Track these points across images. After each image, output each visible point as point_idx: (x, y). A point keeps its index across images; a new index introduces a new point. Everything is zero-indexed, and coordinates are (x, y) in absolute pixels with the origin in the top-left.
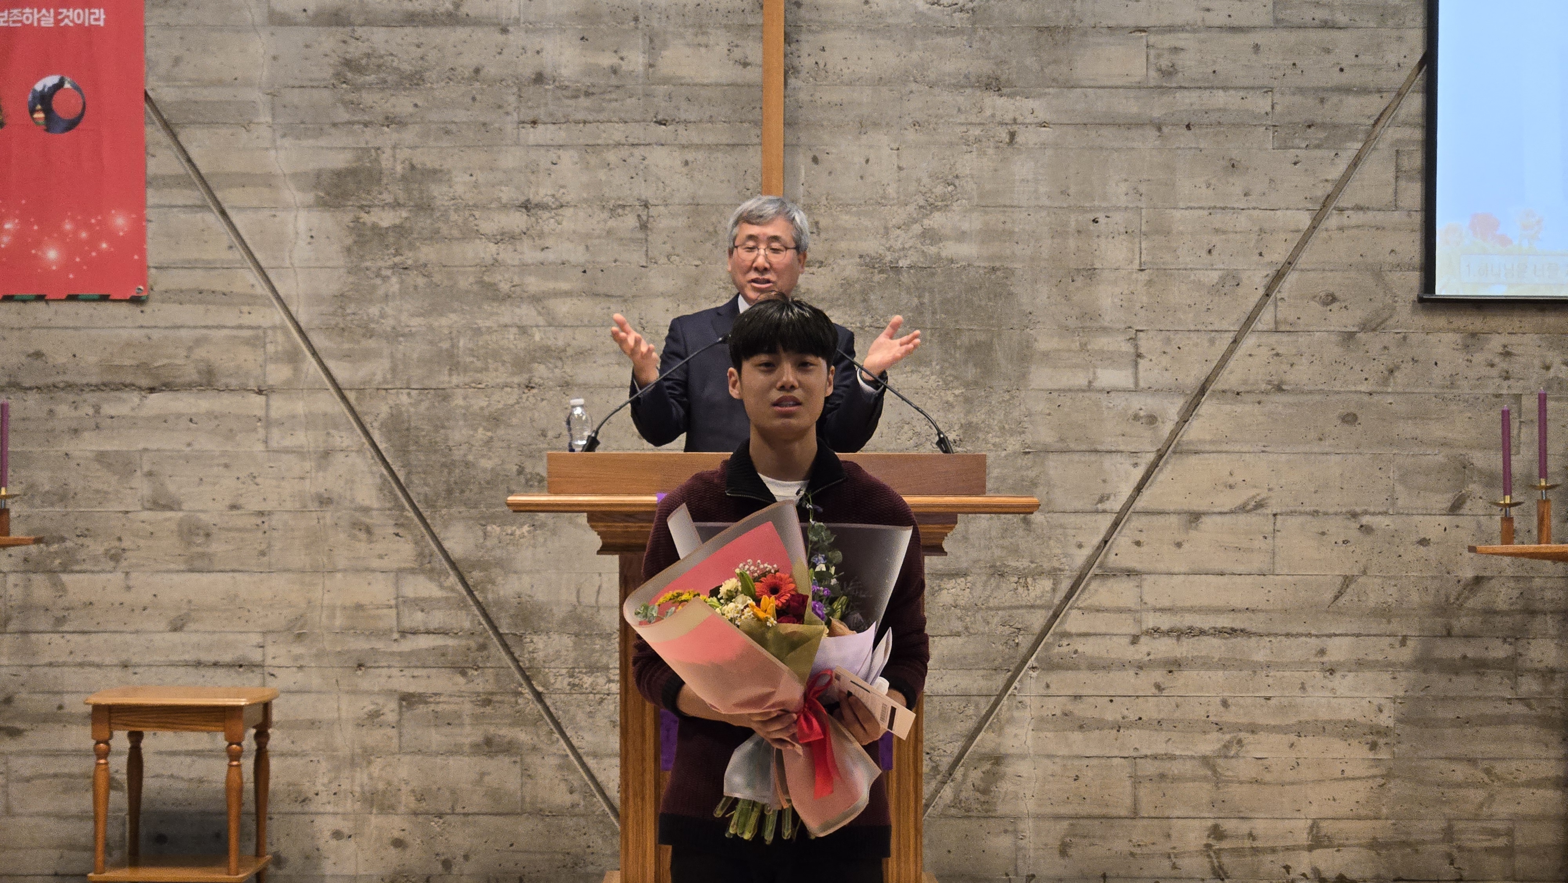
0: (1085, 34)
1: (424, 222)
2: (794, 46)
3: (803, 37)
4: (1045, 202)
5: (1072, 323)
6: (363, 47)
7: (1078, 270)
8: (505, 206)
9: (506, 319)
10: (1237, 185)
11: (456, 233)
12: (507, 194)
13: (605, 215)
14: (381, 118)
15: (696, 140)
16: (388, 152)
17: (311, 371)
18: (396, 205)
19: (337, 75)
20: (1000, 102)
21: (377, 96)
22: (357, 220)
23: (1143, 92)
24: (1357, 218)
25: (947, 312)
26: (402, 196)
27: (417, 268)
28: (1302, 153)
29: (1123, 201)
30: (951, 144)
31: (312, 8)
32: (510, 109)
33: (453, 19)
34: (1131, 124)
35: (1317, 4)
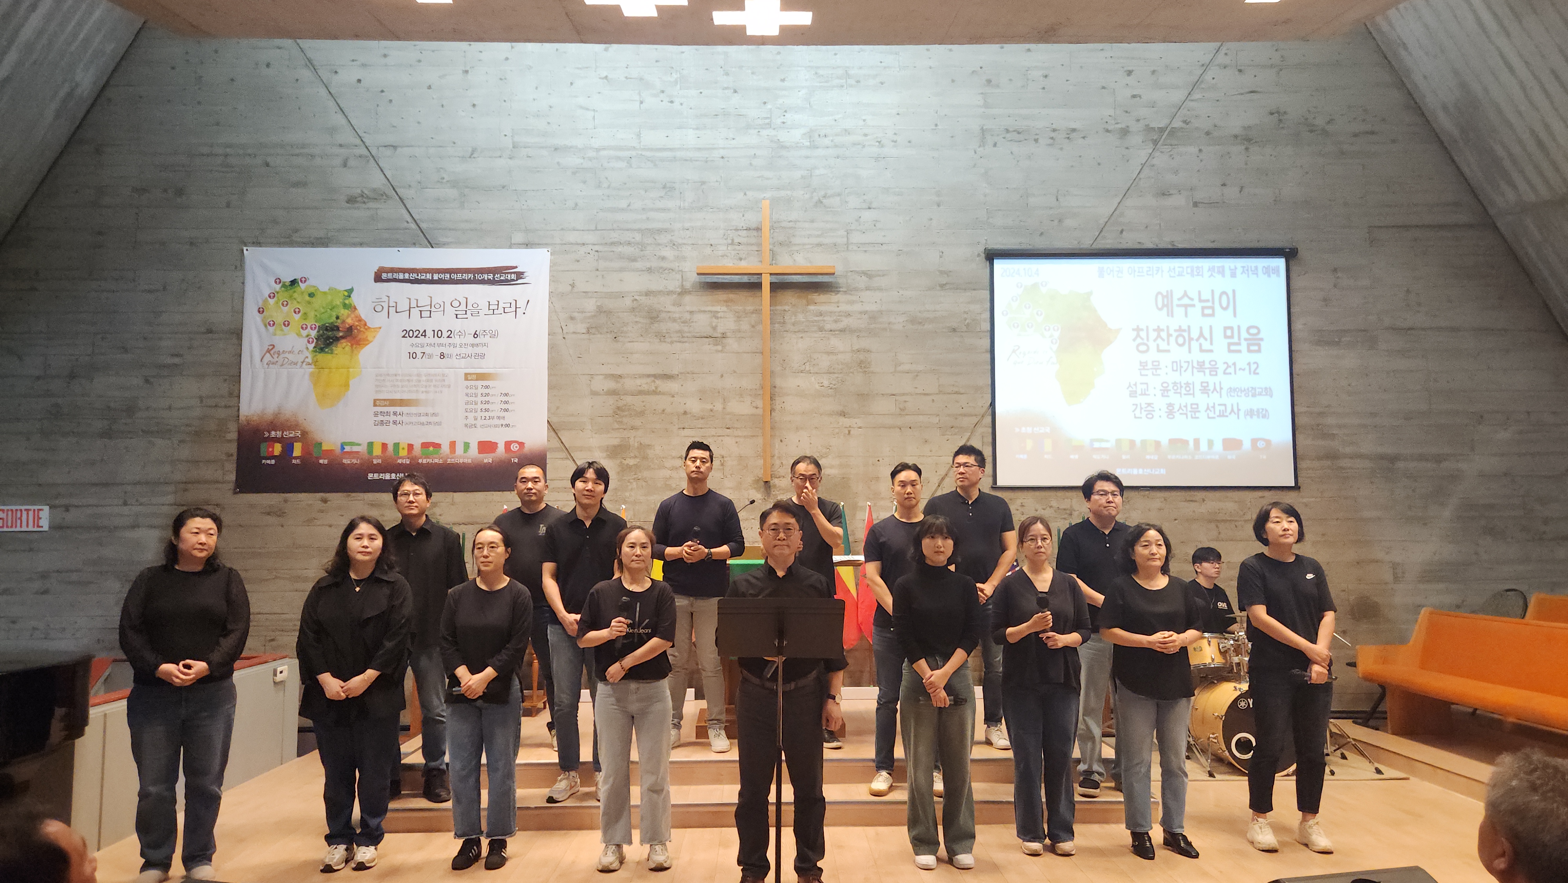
0: (874, 396)
2: (773, 402)
3: (777, 398)
6: (624, 403)
7: (873, 478)
8: (674, 458)
10: (928, 448)
11: (656, 467)
14: (630, 427)
15: (740, 434)
16: (632, 439)
19: (614, 412)
20: (845, 420)
21: (628, 420)
22: (621, 462)
23: (894, 417)
26: (637, 455)
27: (642, 479)
28: (949, 437)
29: (888, 454)
30: (828, 435)
31: (605, 389)
32: (675, 424)
33: (655, 392)
34: (890, 427)
35: (953, 386)
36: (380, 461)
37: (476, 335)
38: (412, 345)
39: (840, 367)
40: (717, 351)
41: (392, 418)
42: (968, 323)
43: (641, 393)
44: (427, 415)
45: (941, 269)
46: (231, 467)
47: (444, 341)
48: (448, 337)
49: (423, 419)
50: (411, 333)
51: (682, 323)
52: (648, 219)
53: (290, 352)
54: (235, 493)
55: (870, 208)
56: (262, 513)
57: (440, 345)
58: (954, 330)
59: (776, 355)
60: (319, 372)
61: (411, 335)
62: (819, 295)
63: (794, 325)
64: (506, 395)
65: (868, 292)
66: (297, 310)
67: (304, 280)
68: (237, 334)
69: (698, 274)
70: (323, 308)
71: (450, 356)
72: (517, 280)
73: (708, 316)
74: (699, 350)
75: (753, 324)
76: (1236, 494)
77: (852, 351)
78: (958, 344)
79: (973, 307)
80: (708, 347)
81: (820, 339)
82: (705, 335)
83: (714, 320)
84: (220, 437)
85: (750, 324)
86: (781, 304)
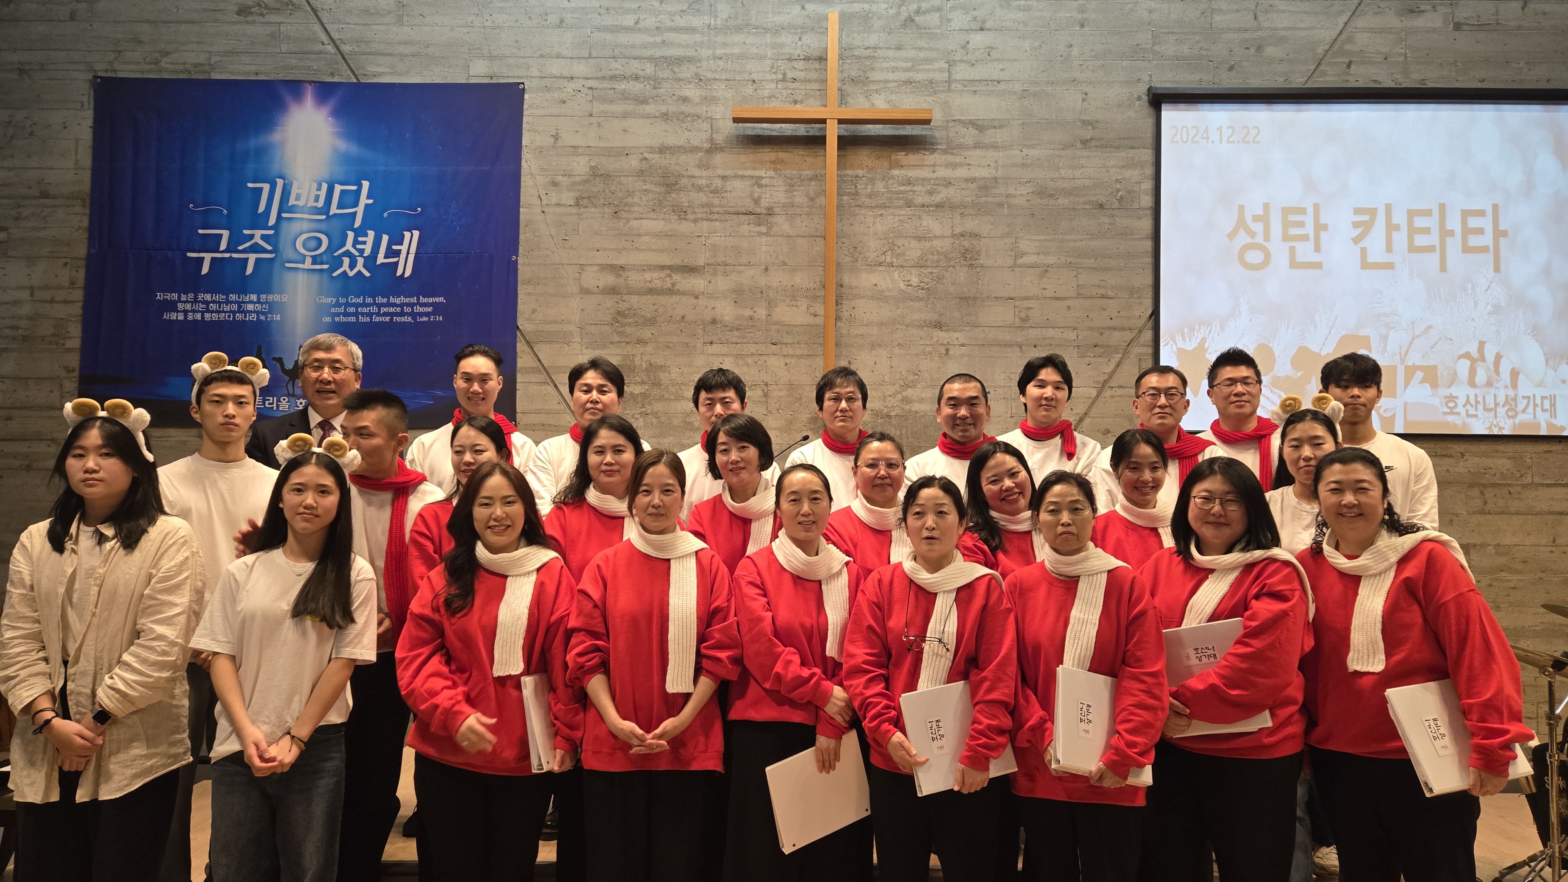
0: (983, 301)
1: (656, 392)
2: (840, 307)
3: (844, 302)
6: (627, 305)
11: (672, 397)
14: (635, 340)
15: (791, 353)
16: (639, 357)
18: (643, 383)
19: (613, 319)
20: (941, 334)
21: (634, 329)
23: (1012, 329)
24: (1120, 392)
25: (914, 438)
26: (645, 379)
28: (1092, 360)
29: (1003, 383)
30: (917, 355)
31: (601, 286)
32: (699, 336)
33: (671, 292)
34: (1007, 345)
35: (1099, 286)
39: (936, 257)
40: (760, 234)
42: (1121, 196)
43: (651, 291)
45: (1083, 118)
51: (711, 192)
52: (664, 42)
55: (982, 29)
58: (1101, 206)
59: (844, 240)
62: (907, 155)
63: (870, 196)
65: (977, 150)
69: (736, 120)
73: (747, 183)
74: (734, 231)
75: (812, 194)
76: (1510, 448)
77: (954, 236)
78: (1107, 226)
79: (1128, 173)
80: (747, 228)
81: (907, 217)
82: (743, 210)
83: (756, 188)
84: (57, 344)
85: (807, 195)
86: (852, 167)
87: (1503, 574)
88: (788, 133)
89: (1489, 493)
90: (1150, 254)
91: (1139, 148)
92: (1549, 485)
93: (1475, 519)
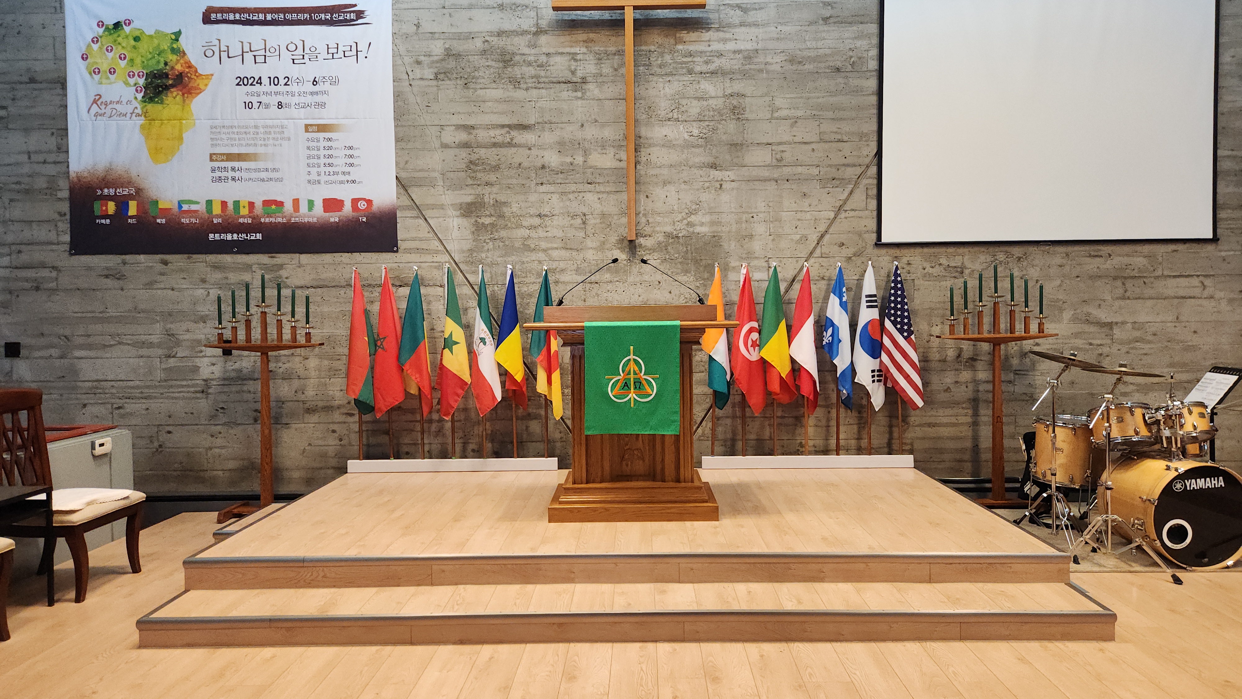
0: (748, 146)
1: (501, 222)
2: (639, 153)
3: (642, 150)
4: (733, 210)
5: (744, 256)
6: (477, 156)
7: (746, 236)
8: (532, 216)
9: (533, 258)
10: (807, 202)
11: (514, 226)
12: (532, 211)
13: (570, 218)
14: (484, 183)
15: (603, 190)
16: (487, 195)
17: (460, 278)
18: (491, 215)
19: (467, 167)
20: (716, 172)
21: (482, 175)
22: (476, 221)
23: (770, 168)
24: (852, 214)
25: (697, 253)
26: (493, 213)
27: (499, 239)
28: (831, 190)
29: (763, 209)
30: (698, 190)
31: (457, 141)
32: (533, 179)
33: (510, 145)
34: (766, 180)
35: (836, 132)
36: (220, 220)
37: (315, 81)
38: (247, 94)
39: (712, 113)
40: (577, 98)
41: (231, 174)
42: (853, 62)
43: (495, 145)
44: (267, 170)
46: (65, 226)
47: (281, 88)
48: (286, 84)
49: (263, 175)
50: (245, 80)
51: (538, 66)
53: (118, 102)
54: (71, 255)
56: (102, 276)
57: (276, 93)
58: (838, 70)
59: (641, 101)
60: (150, 124)
61: (246, 83)
62: (688, 33)
63: (660, 67)
64: (351, 148)
65: (743, 28)
66: (123, 56)
67: (129, 23)
68: (62, 83)
69: (555, 9)
70: (150, 53)
71: (288, 106)
72: (357, 20)
73: (566, 58)
74: (557, 96)
75: (616, 66)
76: (1147, 248)
77: (725, 96)
78: (842, 85)
79: (859, 43)
80: (566, 93)
81: (689, 82)
82: (563, 80)
83: (573, 62)
84: (51, 195)
85: (612, 67)
86: (646, 44)
87: (1139, 344)
88: (597, 18)
89: (1129, 284)
90: (876, 107)
91: (867, 23)
92: (1175, 277)
93: (1117, 303)
